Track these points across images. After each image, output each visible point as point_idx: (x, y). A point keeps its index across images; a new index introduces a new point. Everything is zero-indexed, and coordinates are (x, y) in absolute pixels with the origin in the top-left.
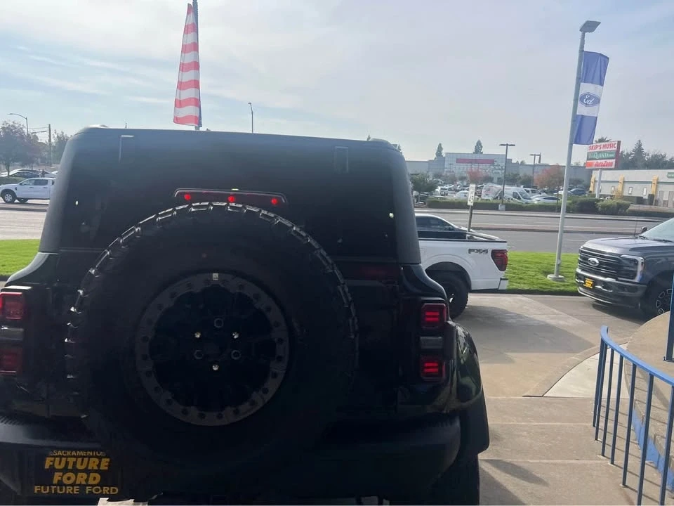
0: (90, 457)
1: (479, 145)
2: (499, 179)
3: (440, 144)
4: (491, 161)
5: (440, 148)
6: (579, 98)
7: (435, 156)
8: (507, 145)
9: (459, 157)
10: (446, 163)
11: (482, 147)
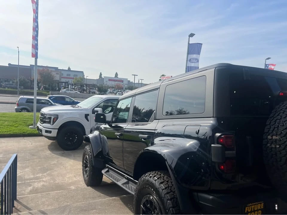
0: (258, 204)
1: (116, 75)
2: (125, 88)
3: (101, 73)
4: (121, 81)
5: (101, 74)
6: (189, 60)
7: (99, 77)
8: (135, 75)
9: (109, 78)
10: (104, 80)
11: (118, 75)
